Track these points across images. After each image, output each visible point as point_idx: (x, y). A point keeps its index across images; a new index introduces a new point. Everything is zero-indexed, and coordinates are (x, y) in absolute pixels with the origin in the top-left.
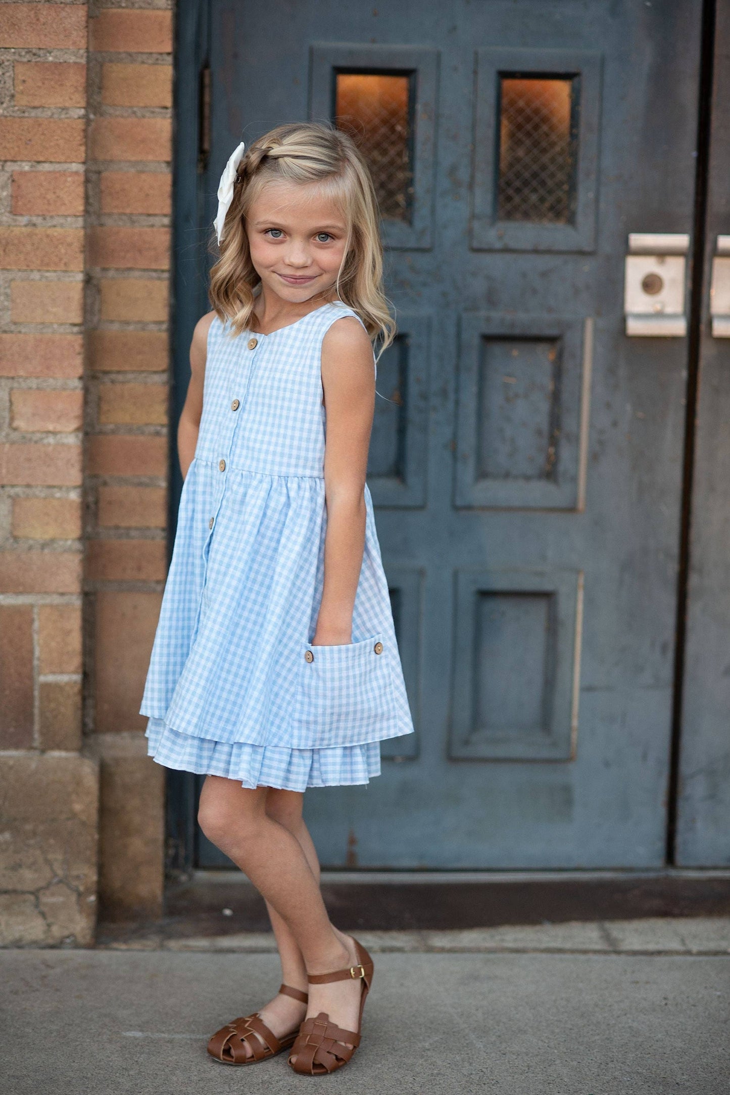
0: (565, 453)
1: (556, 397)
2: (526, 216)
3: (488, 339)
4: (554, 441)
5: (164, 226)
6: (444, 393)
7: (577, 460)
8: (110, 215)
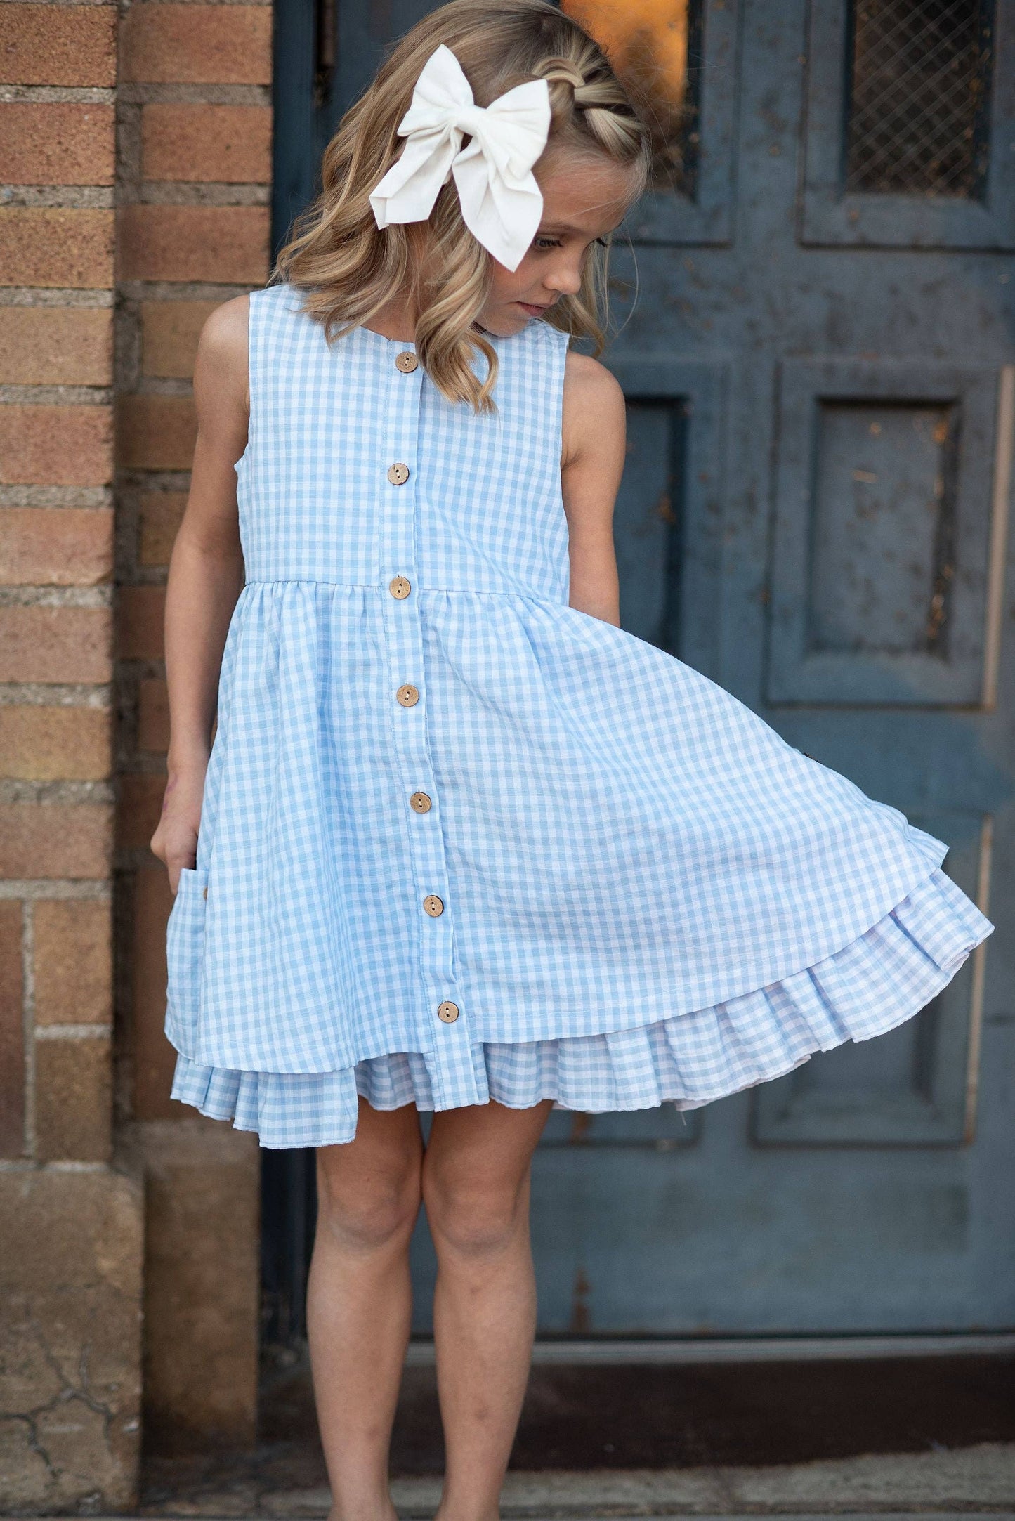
0: (963, 605)
1: (947, 507)
2: (898, 184)
3: (829, 403)
4: (942, 585)
5: (258, 203)
6: (750, 502)
7: (983, 619)
8: (160, 183)
